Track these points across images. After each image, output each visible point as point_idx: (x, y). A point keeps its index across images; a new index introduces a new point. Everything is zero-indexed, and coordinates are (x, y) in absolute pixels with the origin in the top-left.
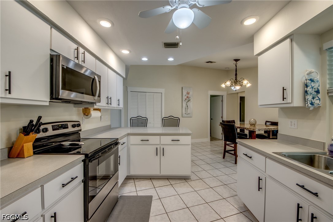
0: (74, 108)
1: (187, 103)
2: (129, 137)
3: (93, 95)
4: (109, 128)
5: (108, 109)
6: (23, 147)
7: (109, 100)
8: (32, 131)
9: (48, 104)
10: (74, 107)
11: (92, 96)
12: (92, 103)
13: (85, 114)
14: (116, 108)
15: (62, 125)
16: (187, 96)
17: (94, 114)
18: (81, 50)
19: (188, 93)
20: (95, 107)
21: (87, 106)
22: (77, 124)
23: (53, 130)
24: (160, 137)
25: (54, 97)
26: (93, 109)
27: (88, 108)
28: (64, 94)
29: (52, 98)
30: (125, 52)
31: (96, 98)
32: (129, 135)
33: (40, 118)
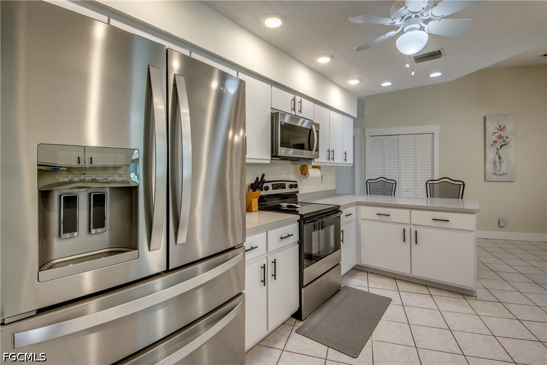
0: (292, 166)
1: (500, 151)
2: (359, 208)
3: (310, 149)
4: (333, 193)
5: (333, 167)
6: (251, 201)
7: (331, 154)
8: (258, 187)
9: (269, 162)
10: (292, 164)
11: (309, 151)
12: (310, 159)
13: (302, 173)
14: (341, 165)
15: (280, 184)
16: (498, 134)
17: (313, 173)
18: (298, 98)
19: (502, 129)
20: (313, 164)
21: (304, 163)
22: (295, 185)
23: (273, 189)
24: (410, 212)
25: (274, 155)
26: (311, 167)
27: (305, 165)
28: (282, 151)
29: (272, 156)
30: (354, 82)
31: (314, 152)
32: (358, 204)
33: (263, 175)
